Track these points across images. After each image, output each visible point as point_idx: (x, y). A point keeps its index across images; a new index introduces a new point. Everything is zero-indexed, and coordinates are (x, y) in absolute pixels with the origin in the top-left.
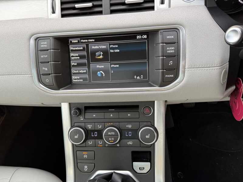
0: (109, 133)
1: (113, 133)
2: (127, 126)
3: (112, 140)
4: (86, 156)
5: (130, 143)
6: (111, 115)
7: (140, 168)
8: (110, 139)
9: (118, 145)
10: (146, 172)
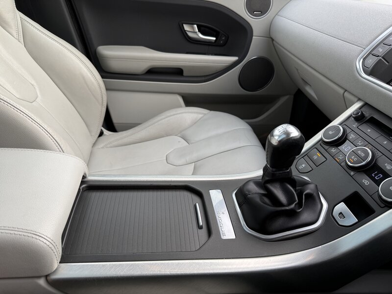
0: (359, 152)
1: (363, 155)
2: (386, 164)
3: (353, 160)
4: (315, 157)
5: (366, 183)
6: (386, 142)
7: (341, 213)
8: (353, 157)
9: (352, 173)
10: (340, 224)
